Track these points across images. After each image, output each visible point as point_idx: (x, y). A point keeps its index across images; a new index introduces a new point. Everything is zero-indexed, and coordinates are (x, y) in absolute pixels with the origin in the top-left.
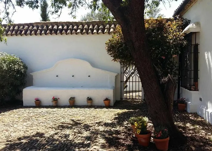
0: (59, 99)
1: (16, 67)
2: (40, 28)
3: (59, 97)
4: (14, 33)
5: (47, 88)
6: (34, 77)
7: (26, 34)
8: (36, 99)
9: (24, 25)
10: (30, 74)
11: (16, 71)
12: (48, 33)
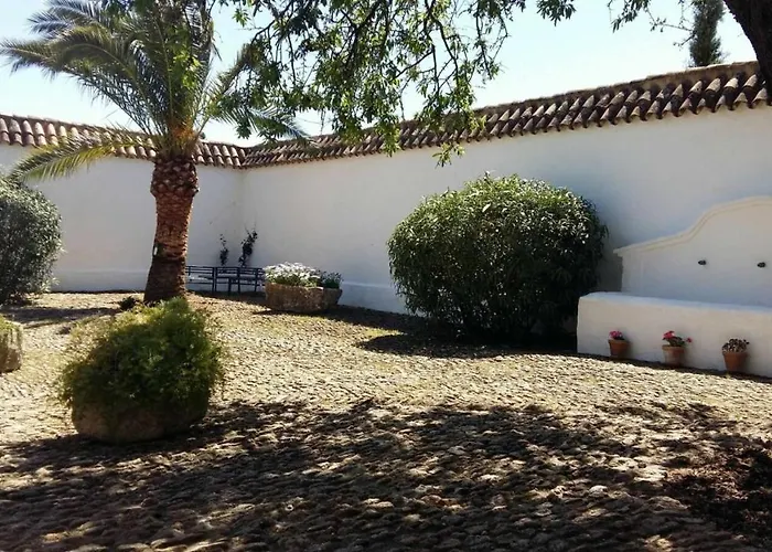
0: (689, 340)
1: (563, 225)
2: (661, 95)
3: (691, 337)
4: (579, 118)
5: (656, 299)
6: (626, 264)
7: (613, 119)
8: (612, 333)
9: (611, 91)
10: (615, 251)
11: (559, 238)
12: (683, 110)
